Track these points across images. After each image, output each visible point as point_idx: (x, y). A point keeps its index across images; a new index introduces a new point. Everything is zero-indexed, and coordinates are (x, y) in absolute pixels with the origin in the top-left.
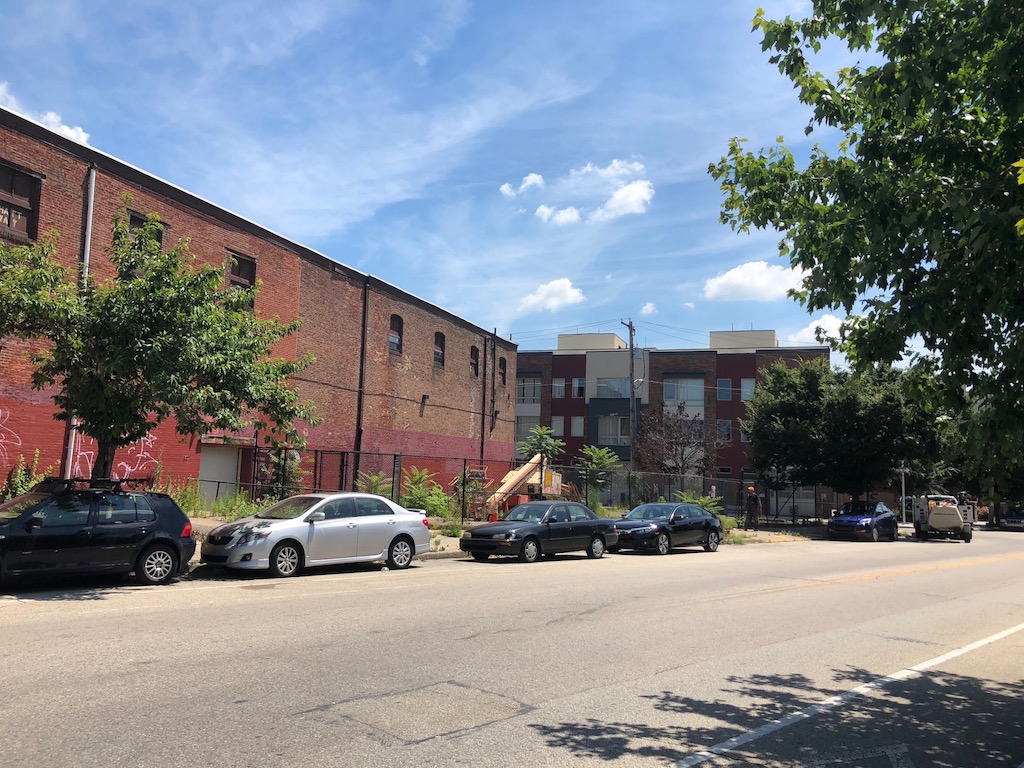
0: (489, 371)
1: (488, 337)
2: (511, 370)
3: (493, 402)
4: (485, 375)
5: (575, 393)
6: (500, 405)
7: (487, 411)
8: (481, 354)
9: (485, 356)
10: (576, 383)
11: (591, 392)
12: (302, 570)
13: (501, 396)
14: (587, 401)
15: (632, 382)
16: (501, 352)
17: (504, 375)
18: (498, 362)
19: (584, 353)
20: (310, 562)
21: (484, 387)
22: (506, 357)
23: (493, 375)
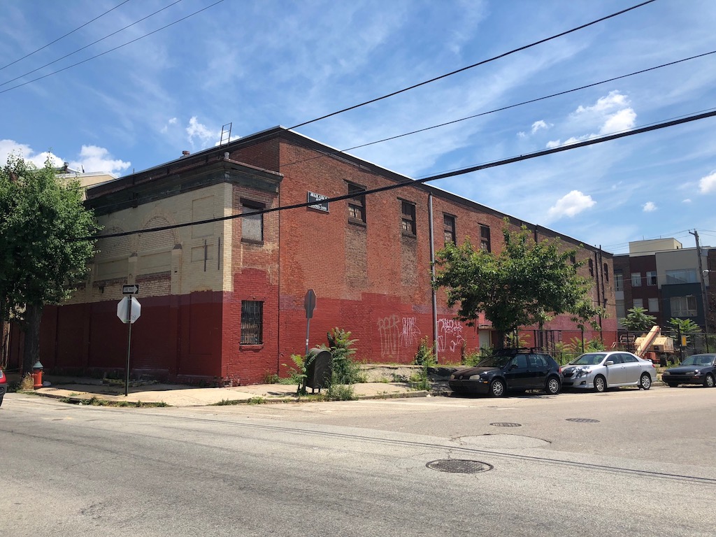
0: (599, 274)
1: (597, 251)
2: (611, 271)
3: (603, 293)
4: (597, 276)
5: (649, 282)
6: (607, 295)
7: (601, 300)
8: (594, 263)
9: (597, 265)
10: (649, 275)
11: (662, 280)
12: (607, 390)
13: (607, 288)
14: (659, 287)
15: (701, 273)
16: (604, 260)
17: (607, 275)
18: (603, 267)
19: (653, 254)
20: (610, 385)
21: (598, 284)
22: (607, 263)
23: (602, 276)
